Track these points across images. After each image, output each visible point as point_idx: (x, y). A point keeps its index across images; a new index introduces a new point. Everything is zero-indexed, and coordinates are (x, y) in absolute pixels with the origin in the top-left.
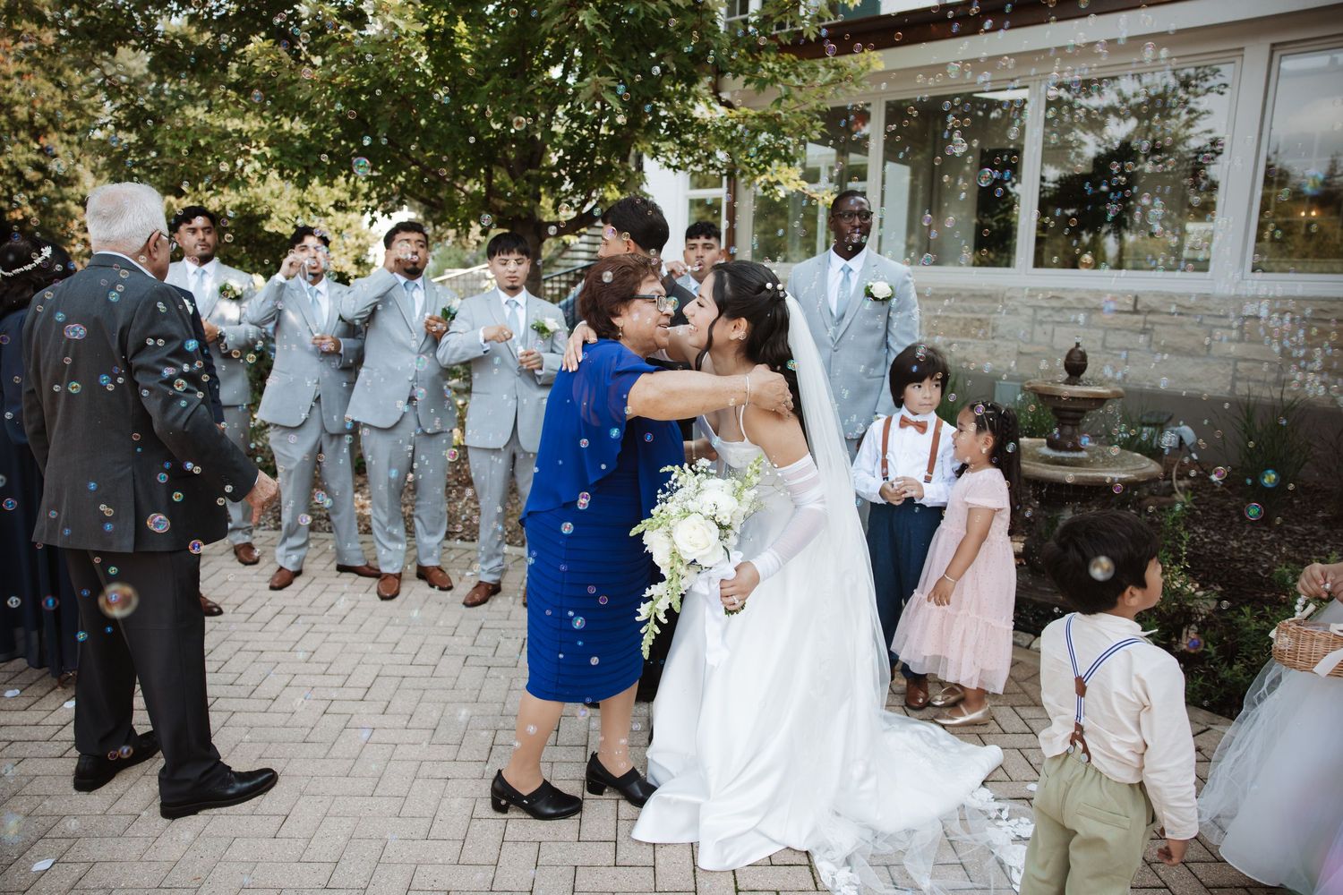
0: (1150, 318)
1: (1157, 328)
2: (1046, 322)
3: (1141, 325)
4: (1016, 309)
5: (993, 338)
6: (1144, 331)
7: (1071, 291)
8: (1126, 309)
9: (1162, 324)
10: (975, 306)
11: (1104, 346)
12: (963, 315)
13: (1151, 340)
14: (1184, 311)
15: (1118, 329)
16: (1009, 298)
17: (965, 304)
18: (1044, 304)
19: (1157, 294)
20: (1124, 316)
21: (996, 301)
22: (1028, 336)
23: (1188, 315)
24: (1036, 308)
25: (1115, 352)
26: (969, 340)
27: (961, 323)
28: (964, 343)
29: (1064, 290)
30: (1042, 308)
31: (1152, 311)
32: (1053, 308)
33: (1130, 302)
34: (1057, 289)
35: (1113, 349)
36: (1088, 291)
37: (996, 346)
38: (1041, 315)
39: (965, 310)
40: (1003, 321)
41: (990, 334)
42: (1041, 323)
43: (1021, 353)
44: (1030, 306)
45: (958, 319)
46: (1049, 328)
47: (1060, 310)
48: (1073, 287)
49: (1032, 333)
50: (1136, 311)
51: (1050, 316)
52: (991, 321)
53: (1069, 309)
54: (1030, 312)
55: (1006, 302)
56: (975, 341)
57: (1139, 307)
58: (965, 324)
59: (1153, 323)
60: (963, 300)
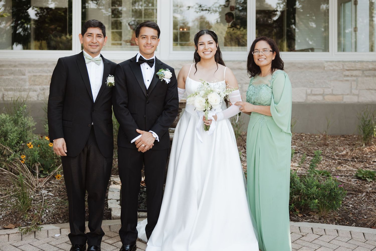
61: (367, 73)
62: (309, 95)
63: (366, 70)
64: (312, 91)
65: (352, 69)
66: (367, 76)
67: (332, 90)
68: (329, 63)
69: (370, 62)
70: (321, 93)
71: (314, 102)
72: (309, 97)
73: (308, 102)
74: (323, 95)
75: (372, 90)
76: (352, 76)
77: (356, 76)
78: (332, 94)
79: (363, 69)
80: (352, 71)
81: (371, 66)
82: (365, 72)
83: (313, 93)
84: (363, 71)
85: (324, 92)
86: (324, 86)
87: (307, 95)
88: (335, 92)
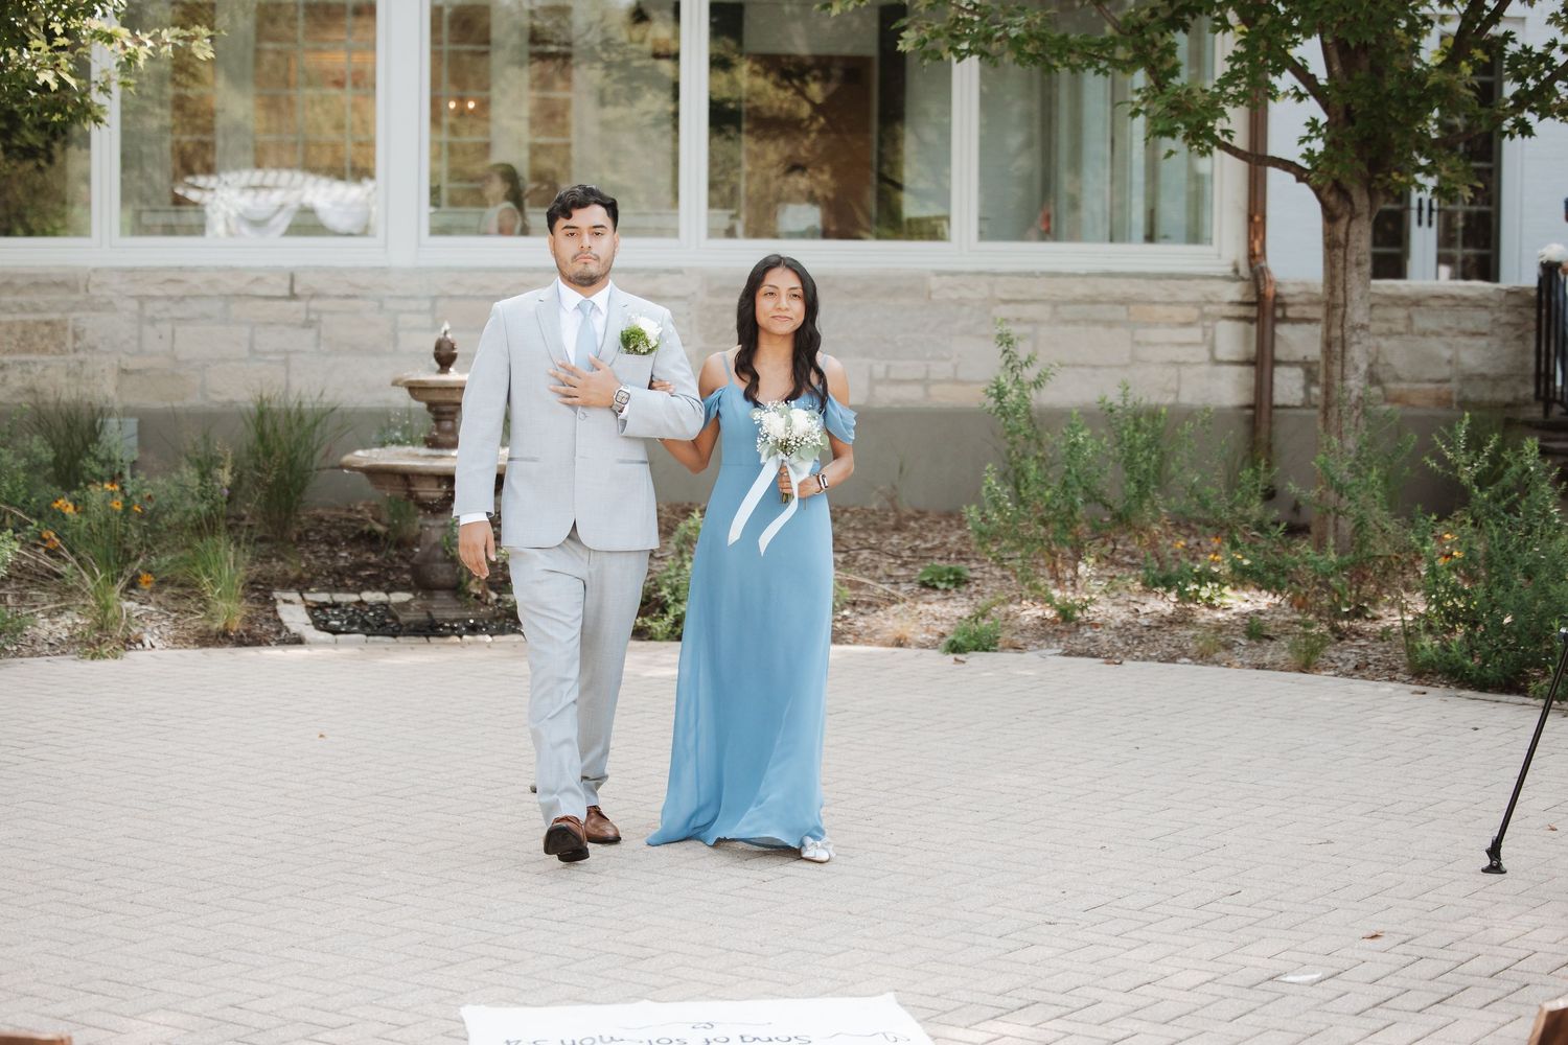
0: (314, 304)
1: (326, 318)
2: (162, 320)
3: (303, 316)
4: (110, 303)
5: (75, 351)
6: (308, 324)
7: (194, 270)
8: (279, 293)
9: (332, 313)
10: (39, 299)
11: (252, 350)
12: (18, 317)
13: (319, 335)
14: (358, 292)
15: (271, 324)
16: (98, 286)
17: (20, 299)
18: (154, 291)
19: (318, 270)
20: (277, 304)
21: (75, 289)
22: (134, 343)
23: (364, 297)
24: (142, 300)
25: (269, 357)
26: (33, 357)
27: (18, 330)
28: (27, 363)
29: (180, 268)
30: (153, 298)
31: (315, 295)
32: (169, 298)
33: (287, 283)
34: (169, 269)
35: (265, 353)
36: (218, 269)
37: (82, 363)
38: (151, 309)
39: (22, 308)
40: (93, 324)
41: (69, 344)
42: (153, 321)
43: (125, 371)
44: (132, 297)
45: (12, 324)
46: (166, 328)
47: (183, 298)
48: (193, 264)
49: (140, 339)
50: (293, 296)
51: (167, 310)
52: (70, 324)
53: (195, 297)
54: (134, 305)
55: (93, 291)
56: (45, 358)
57: (297, 290)
58: (24, 332)
59: (319, 312)
60: (18, 292)
61: (1067, 312)
62: (880, 382)
63: (1066, 303)
64: (888, 368)
65: (1020, 297)
66: (1066, 322)
67: (956, 367)
68: (945, 278)
69: (1081, 276)
70: (920, 375)
71: (897, 406)
72: (881, 391)
73: (877, 406)
74: (925, 382)
75: (1082, 366)
76: (1018, 320)
77: (1033, 322)
78: (956, 381)
79: (1055, 298)
80: (1020, 307)
81: (1080, 289)
82: (1061, 309)
83: (893, 375)
84: (1055, 305)
85: (928, 372)
86: (928, 355)
87: (873, 382)
88: (961, 375)
